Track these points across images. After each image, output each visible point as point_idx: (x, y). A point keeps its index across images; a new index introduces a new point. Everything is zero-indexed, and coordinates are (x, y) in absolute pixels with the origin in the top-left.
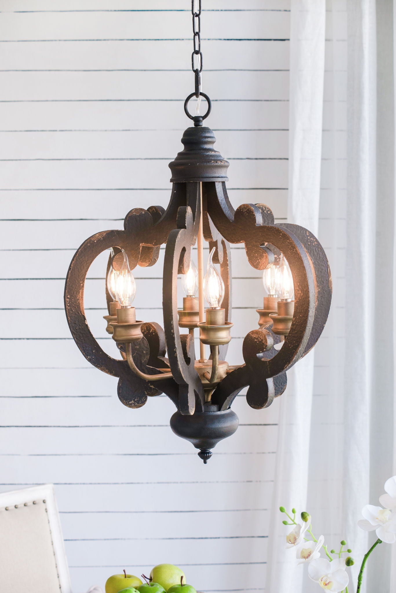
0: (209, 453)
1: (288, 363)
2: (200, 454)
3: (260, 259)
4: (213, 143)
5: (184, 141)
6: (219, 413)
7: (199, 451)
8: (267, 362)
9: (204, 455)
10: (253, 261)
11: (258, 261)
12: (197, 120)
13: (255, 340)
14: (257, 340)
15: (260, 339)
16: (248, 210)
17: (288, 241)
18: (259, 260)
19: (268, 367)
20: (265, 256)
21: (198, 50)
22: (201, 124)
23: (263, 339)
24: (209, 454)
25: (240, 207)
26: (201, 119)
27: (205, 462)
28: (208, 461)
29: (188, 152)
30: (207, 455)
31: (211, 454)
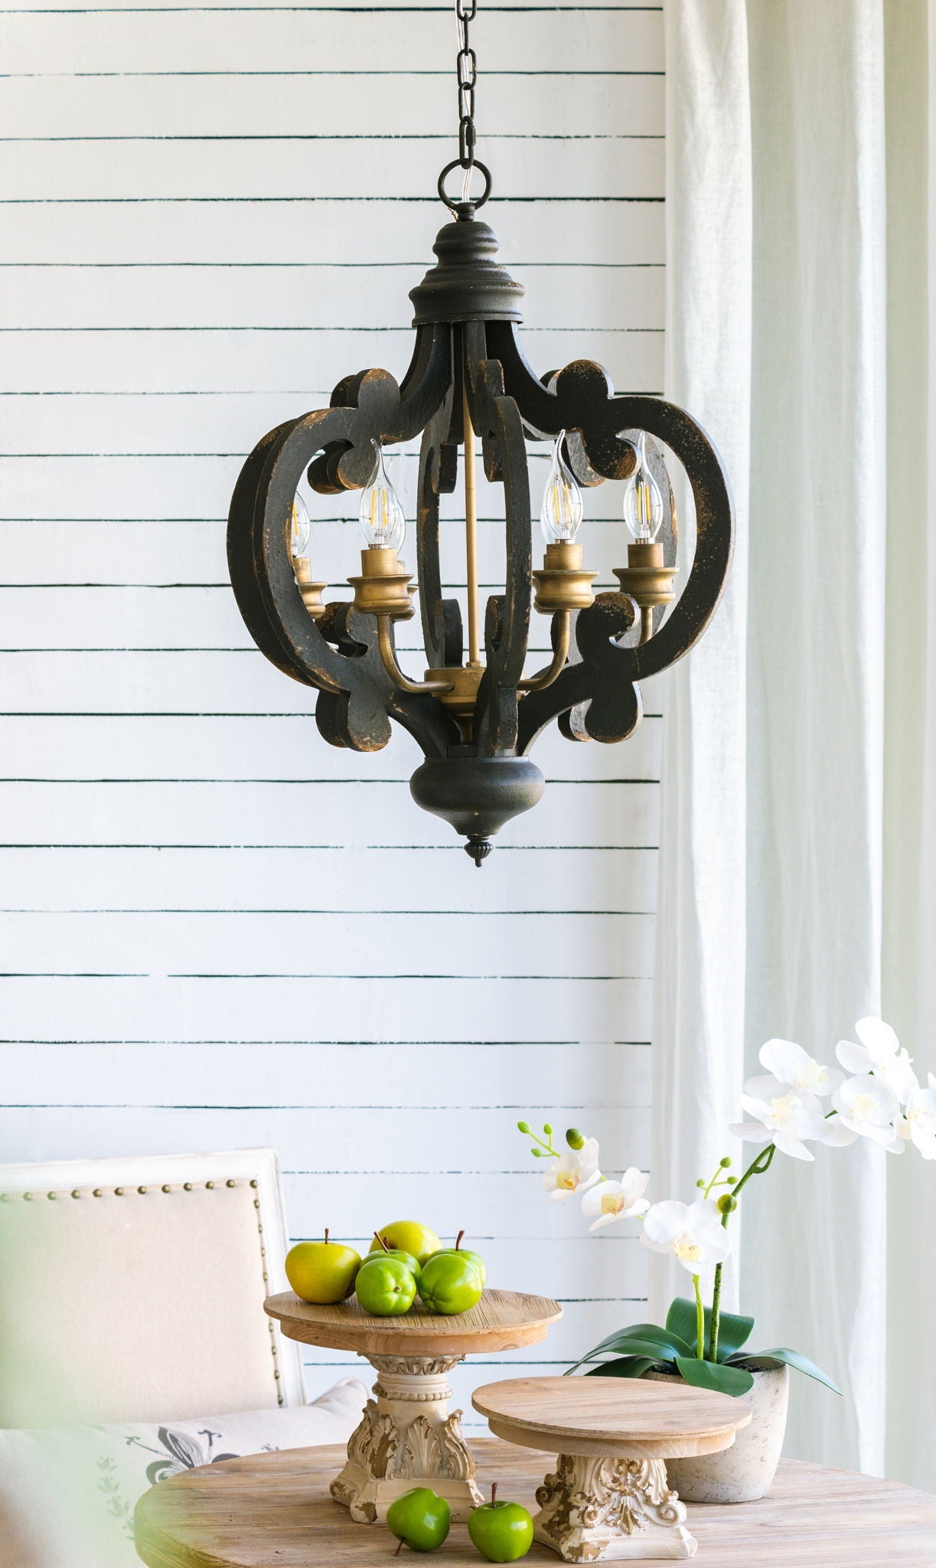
0: (486, 844)
1: (682, 647)
2: (468, 848)
3: (618, 459)
4: (495, 250)
5: (437, 249)
6: (518, 759)
7: (464, 840)
8: (635, 651)
9: (477, 850)
10: (602, 464)
11: (611, 463)
12: (463, 210)
13: (607, 612)
14: (611, 611)
15: (618, 608)
16: (590, 370)
17: (682, 422)
18: (616, 462)
19: (637, 659)
20: (627, 455)
21: (471, 83)
22: (471, 217)
23: (625, 608)
24: (486, 846)
25: (571, 366)
26: (473, 208)
27: (478, 864)
28: (483, 861)
29: (447, 267)
30: (482, 849)
31: (491, 847)
